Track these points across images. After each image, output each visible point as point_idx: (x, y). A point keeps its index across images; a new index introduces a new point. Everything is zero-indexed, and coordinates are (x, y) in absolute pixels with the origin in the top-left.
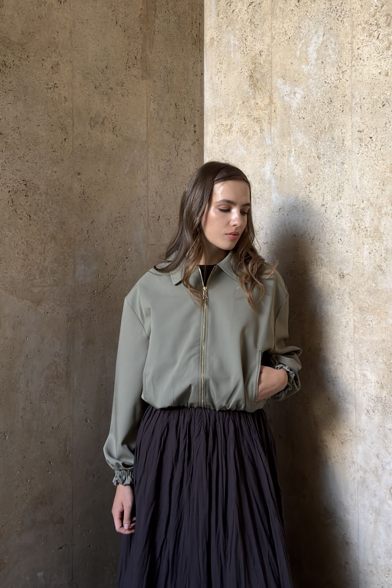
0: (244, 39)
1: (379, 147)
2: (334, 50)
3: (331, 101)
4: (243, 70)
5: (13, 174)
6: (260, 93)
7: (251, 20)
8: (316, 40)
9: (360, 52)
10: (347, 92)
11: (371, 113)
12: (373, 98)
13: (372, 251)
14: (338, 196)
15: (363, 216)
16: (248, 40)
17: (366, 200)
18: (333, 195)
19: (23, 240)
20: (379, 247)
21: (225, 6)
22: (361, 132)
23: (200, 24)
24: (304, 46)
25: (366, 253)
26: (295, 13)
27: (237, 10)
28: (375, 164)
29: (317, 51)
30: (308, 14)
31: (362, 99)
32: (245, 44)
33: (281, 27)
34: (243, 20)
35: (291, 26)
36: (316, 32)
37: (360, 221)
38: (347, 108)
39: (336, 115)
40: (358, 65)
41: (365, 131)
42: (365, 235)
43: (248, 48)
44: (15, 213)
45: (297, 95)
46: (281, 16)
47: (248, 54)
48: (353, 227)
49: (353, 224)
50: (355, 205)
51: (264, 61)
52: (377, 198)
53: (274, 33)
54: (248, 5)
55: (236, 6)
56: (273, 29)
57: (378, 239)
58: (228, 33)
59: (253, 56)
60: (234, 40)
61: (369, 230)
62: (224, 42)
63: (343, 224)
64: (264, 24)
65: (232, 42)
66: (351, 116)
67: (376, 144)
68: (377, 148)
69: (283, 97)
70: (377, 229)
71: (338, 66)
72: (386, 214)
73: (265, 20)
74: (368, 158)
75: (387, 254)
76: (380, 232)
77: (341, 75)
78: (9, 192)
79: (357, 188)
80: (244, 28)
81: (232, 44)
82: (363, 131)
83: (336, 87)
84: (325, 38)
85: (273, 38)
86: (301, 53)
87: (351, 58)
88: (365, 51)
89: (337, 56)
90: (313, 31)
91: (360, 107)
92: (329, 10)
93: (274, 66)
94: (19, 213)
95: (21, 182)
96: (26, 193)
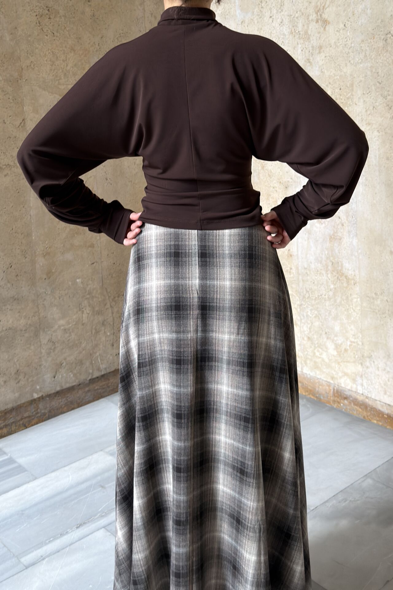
5: (38, 3)
13: (303, 49)
14: (280, 9)
15: (297, 23)
17: (299, 11)
18: (277, 9)
19: (50, 51)
20: (308, 45)
25: (300, 51)
37: (295, 27)
42: (299, 37)
44: (42, 31)
48: (291, 32)
49: (290, 30)
50: (291, 15)
52: (306, 9)
57: (308, 39)
61: (301, 33)
63: (284, 30)
70: (306, 33)
72: (312, 20)
75: (313, 50)
76: (309, 34)
78: (36, 16)
94: (45, 31)
95: (45, 8)
96: (49, 16)
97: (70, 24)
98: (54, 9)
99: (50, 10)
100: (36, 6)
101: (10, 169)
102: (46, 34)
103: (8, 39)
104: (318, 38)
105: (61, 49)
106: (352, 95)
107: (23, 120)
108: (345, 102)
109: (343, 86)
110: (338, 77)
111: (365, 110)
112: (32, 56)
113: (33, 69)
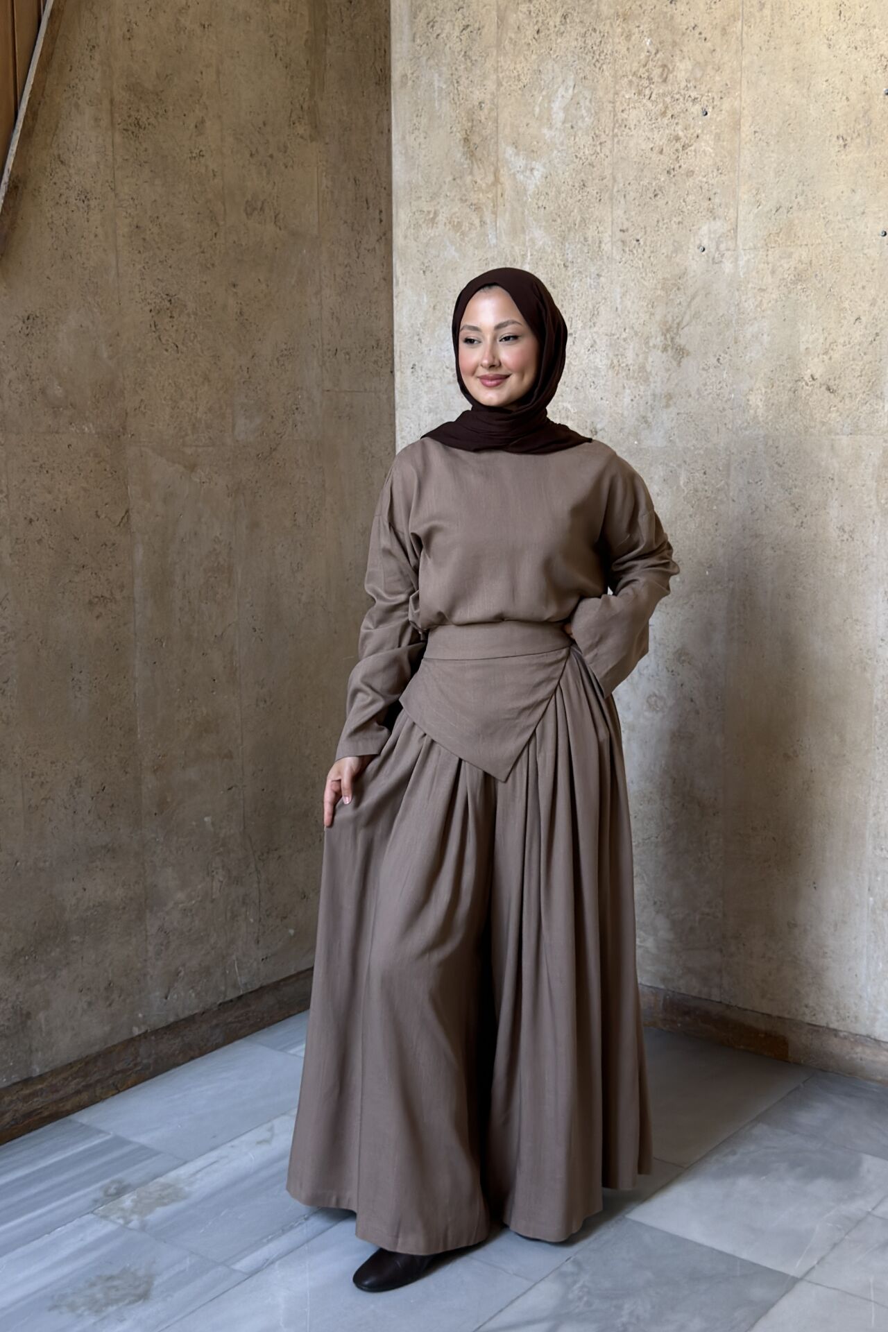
0: (455, 81)
1: (648, 253)
2: (589, 110)
3: (584, 185)
4: (454, 129)
6: (481, 166)
7: (465, 52)
8: (563, 93)
9: (625, 115)
10: (606, 173)
11: (639, 205)
12: (641, 183)
13: (635, 397)
15: (625, 349)
16: (461, 83)
17: (630, 328)
18: (585, 321)
20: (644, 392)
21: (425, 26)
22: (622, 231)
23: (385, 51)
24: (546, 101)
25: (627, 400)
26: (531, 49)
27: (443, 35)
28: (642, 278)
29: (564, 108)
30: (551, 52)
31: (627, 185)
32: (456, 92)
33: (512, 68)
34: (454, 52)
35: (526, 69)
36: (564, 81)
37: (620, 357)
38: (606, 196)
39: (592, 206)
40: (622, 135)
41: (630, 231)
42: (627, 375)
43: (461, 96)
44: (159, 341)
45: (536, 173)
46: (512, 51)
47: (461, 104)
48: (611, 365)
49: (610, 361)
50: (614, 335)
51: (486, 119)
52: (644, 325)
53: (501, 76)
54: (461, 28)
55: (442, 29)
56: (500, 70)
57: (644, 381)
58: (430, 68)
59: (470, 109)
60: (439, 81)
61: (632, 368)
62: (423, 82)
63: (597, 361)
64: (485, 60)
65: (436, 84)
66: (612, 208)
67: (644, 251)
68: (646, 256)
69: (514, 174)
70: (642, 368)
71: (595, 134)
72: (654, 347)
73: (488, 55)
74: (634, 268)
75: (654, 401)
76: (647, 372)
77: (599, 148)
79: (617, 309)
80: (455, 64)
81: (436, 88)
82: (627, 230)
83: (591, 165)
84: (576, 91)
85: (499, 84)
86: (541, 111)
87: (612, 125)
88: (632, 116)
89: (592, 119)
90: (560, 80)
91: (625, 196)
92: (582, 50)
93: (501, 128)
94: (164, 341)
95: (164, 296)
96: (171, 312)
97: (203, 329)
98: (178, 299)
99: (173, 301)
100: (151, 293)
101: (105, 606)
102: (165, 346)
103: (105, 355)
104: (666, 380)
105: (188, 377)
106: (727, 484)
107: (127, 511)
108: (713, 496)
109: (709, 468)
110: (702, 452)
111: (750, 511)
112: (143, 389)
113: (144, 414)
